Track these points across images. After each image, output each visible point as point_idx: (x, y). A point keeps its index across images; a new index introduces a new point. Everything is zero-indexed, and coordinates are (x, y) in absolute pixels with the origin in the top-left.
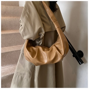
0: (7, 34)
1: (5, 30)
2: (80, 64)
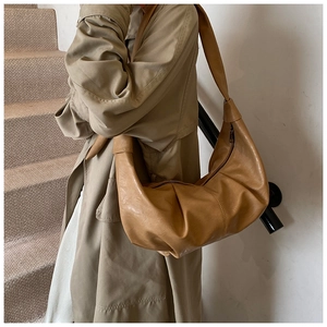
2: (271, 231)
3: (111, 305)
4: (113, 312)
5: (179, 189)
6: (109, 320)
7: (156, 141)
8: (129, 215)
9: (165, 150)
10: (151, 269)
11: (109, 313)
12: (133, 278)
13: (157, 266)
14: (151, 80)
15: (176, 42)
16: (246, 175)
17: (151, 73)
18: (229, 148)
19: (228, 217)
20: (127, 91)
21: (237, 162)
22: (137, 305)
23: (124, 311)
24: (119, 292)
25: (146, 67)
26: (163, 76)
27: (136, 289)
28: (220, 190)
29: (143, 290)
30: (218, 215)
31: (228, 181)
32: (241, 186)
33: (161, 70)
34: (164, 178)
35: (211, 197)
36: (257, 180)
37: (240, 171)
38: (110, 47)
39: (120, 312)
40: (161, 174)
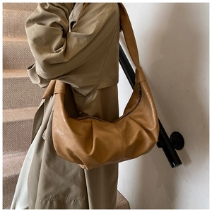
0: (14, 79)
1: (13, 68)
2: (173, 166)
3: (46, 197)
4: (46, 203)
5: (95, 123)
6: (43, 207)
7: (81, 88)
8: (57, 135)
9: (88, 95)
10: (75, 177)
11: (44, 202)
12: (62, 181)
13: (79, 175)
14: (78, 45)
15: (97, 22)
16: (145, 120)
17: (78, 40)
18: (137, 101)
19: (125, 146)
20: (62, 49)
21: (141, 110)
22: (64, 201)
23: (54, 202)
24: (51, 189)
25: (75, 36)
26: (86, 44)
27: (64, 189)
28: (124, 127)
29: (68, 191)
30: (118, 143)
31: (131, 122)
32: (139, 126)
33: (85, 39)
34: (87, 115)
35: (115, 131)
36: (151, 124)
37: (141, 117)
38: (59, 20)
39: (51, 203)
40: (85, 112)
